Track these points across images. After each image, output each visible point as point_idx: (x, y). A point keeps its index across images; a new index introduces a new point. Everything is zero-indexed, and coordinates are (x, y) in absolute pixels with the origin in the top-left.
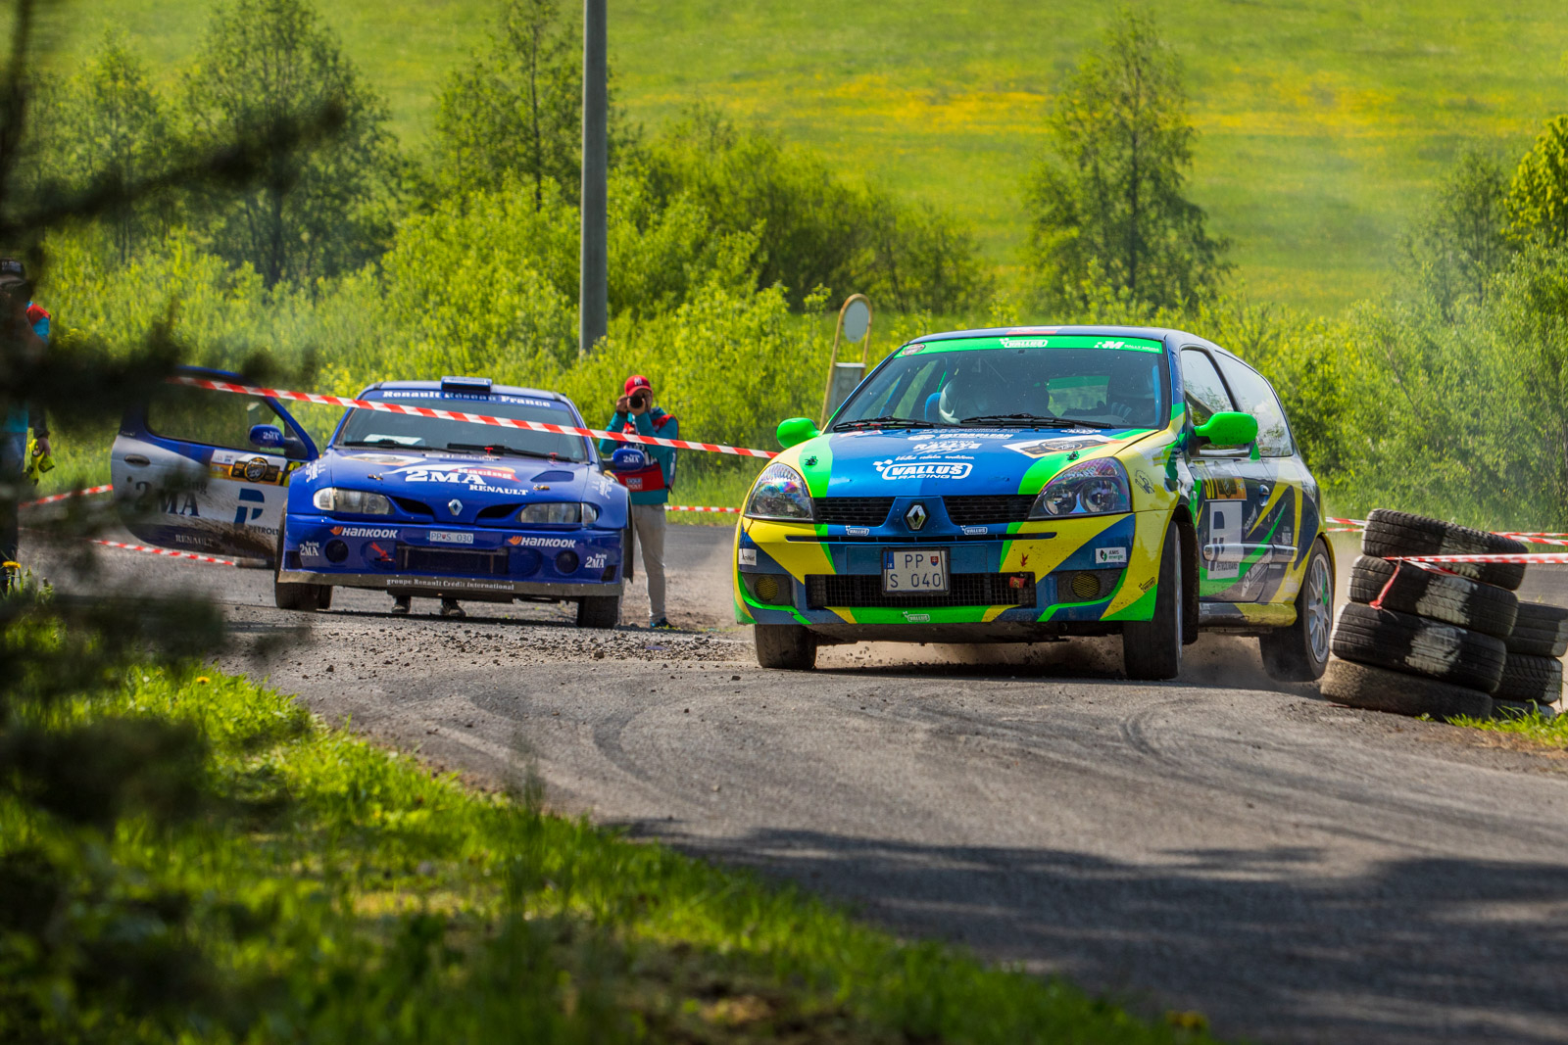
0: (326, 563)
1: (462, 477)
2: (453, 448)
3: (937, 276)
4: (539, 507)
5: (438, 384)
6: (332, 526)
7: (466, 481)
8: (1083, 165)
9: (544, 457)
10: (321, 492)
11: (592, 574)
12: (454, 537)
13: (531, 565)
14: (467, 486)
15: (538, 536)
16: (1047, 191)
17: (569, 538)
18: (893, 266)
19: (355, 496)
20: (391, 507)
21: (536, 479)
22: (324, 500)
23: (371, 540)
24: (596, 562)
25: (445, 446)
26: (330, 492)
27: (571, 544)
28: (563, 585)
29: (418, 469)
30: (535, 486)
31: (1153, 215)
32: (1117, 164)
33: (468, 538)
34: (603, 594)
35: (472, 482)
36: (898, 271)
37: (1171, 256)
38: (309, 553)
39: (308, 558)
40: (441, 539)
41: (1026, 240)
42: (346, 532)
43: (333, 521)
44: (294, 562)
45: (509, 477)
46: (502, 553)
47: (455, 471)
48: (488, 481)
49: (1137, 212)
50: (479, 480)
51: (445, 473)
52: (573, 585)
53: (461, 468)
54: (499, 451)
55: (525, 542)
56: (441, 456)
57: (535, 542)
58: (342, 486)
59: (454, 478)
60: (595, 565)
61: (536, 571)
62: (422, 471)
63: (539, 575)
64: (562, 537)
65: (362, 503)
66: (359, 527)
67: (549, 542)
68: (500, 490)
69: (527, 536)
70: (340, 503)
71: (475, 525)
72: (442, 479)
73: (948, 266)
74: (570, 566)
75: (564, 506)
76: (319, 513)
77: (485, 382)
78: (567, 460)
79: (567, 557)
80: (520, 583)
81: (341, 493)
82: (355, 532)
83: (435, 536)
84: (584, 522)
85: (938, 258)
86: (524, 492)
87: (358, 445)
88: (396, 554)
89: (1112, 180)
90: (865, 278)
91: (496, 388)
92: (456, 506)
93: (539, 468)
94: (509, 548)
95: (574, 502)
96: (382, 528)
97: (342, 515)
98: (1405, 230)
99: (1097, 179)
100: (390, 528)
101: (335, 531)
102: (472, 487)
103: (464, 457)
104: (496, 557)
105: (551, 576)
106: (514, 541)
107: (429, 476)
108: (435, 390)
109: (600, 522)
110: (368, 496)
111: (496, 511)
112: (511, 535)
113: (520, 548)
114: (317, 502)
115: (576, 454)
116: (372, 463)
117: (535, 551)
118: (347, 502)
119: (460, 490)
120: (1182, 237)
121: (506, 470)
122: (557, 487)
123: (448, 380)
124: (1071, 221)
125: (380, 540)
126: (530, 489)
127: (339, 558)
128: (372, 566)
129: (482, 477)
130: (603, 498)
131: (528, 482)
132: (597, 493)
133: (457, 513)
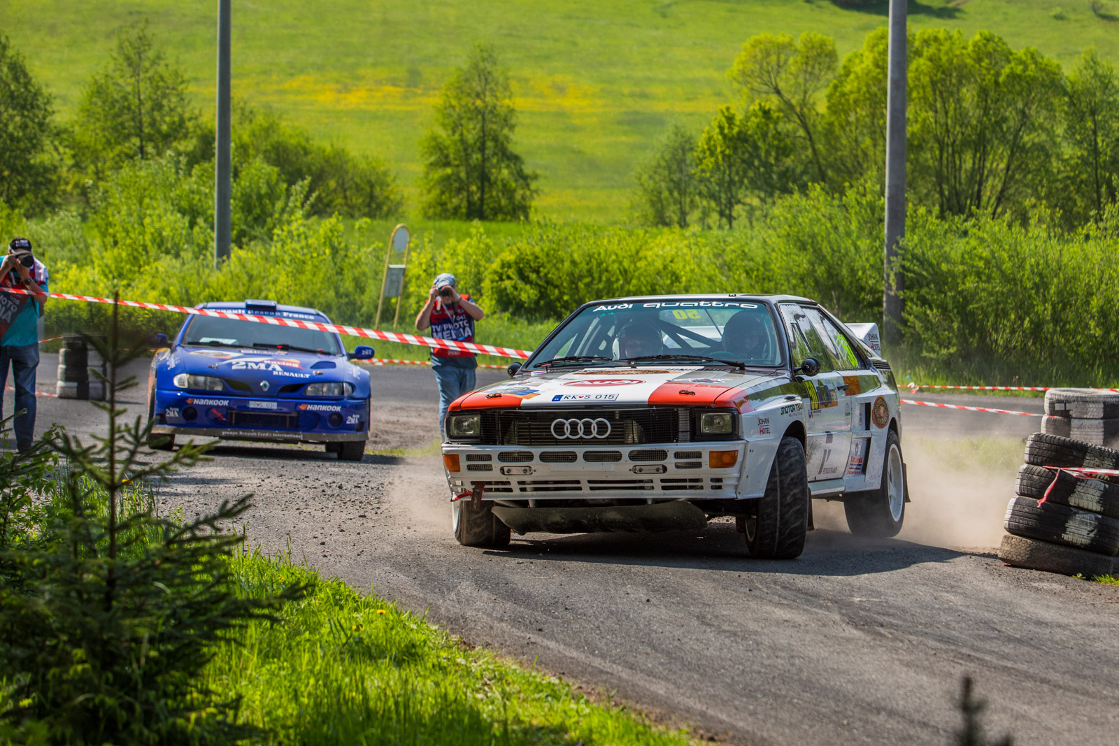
0: (183, 421)
1: (268, 366)
2: (256, 346)
3: (372, 197)
4: (317, 385)
5: (243, 305)
6: (187, 398)
7: (270, 369)
8: (454, 132)
9: (314, 352)
10: (179, 376)
11: (350, 428)
12: (265, 405)
13: (312, 423)
14: (272, 372)
15: (318, 404)
16: (434, 147)
17: (337, 405)
18: (345, 191)
19: (201, 379)
20: (224, 387)
21: (313, 368)
22: (181, 381)
23: (211, 407)
24: (353, 420)
25: (251, 345)
26: (185, 376)
27: (338, 409)
28: (335, 435)
29: (239, 361)
30: (314, 372)
31: (495, 161)
32: (474, 132)
33: (273, 406)
34: (357, 439)
35: (274, 369)
36: (348, 193)
37: (504, 185)
38: (172, 415)
39: (171, 418)
40: (256, 406)
41: (422, 175)
42: (196, 402)
43: (187, 395)
44: (163, 420)
45: (296, 366)
46: (294, 414)
47: (263, 362)
48: (285, 369)
49: (484, 160)
50: (278, 368)
51: (257, 364)
52: (339, 435)
53: (266, 360)
54: (285, 348)
55: (310, 407)
56: (251, 351)
57: (315, 408)
58: (194, 373)
59: (263, 367)
60: (353, 422)
61: (315, 427)
62: (242, 361)
63: (317, 429)
64: (332, 405)
65: (205, 381)
66: (204, 399)
67: (324, 408)
68: (292, 374)
69: (311, 404)
70: (192, 382)
71: (277, 397)
72: (255, 367)
73: (377, 190)
74: (338, 422)
75: (333, 385)
76: (179, 390)
77: (272, 303)
78: (328, 354)
79: (335, 417)
80: (306, 434)
81: (192, 378)
82: (202, 402)
83: (252, 405)
84: (346, 395)
85: (372, 186)
86: (307, 376)
87: (196, 344)
88: (228, 415)
89: (471, 141)
90: (329, 198)
91: (280, 307)
92: (265, 385)
93: (315, 359)
94: (299, 412)
95: (339, 382)
96: (219, 399)
97: (193, 391)
98: (639, 170)
99: (462, 141)
100: (224, 399)
101: (189, 401)
102: (275, 373)
103: (265, 352)
104: (291, 417)
105: (325, 429)
106: (302, 407)
107: (247, 365)
108: (242, 309)
109: (356, 394)
110: (209, 379)
111: (292, 388)
112: (301, 404)
113: (306, 412)
114: (176, 382)
115: (333, 349)
116: (208, 356)
117: (316, 414)
118: (196, 383)
119: (267, 375)
120: (511, 173)
121: (294, 361)
122: (327, 372)
123: (250, 302)
124: (447, 164)
125: (218, 407)
126: (311, 374)
127: (191, 419)
128: (213, 422)
129: (281, 366)
130: (356, 379)
131: (309, 369)
132: (352, 376)
133: (266, 390)
